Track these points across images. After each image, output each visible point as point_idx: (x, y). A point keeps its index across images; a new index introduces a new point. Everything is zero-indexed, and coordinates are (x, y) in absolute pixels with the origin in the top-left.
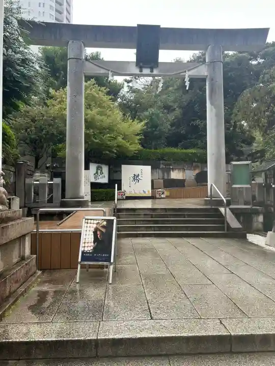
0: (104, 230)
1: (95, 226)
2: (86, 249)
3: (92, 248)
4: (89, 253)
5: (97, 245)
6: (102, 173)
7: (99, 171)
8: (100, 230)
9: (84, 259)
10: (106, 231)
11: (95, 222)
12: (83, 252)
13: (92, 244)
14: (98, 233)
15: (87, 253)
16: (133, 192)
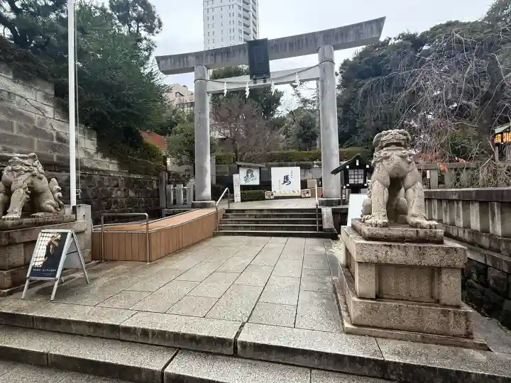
0: (57, 244)
1: (50, 239)
2: (36, 264)
3: (42, 263)
4: (39, 268)
5: (47, 260)
6: (252, 176)
7: (249, 175)
8: (54, 244)
9: (33, 274)
10: (59, 245)
11: (51, 235)
12: (33, 267)
13: (43, 259)
14: (51, 247)
15: (37, 268)
16: (283, 192)
